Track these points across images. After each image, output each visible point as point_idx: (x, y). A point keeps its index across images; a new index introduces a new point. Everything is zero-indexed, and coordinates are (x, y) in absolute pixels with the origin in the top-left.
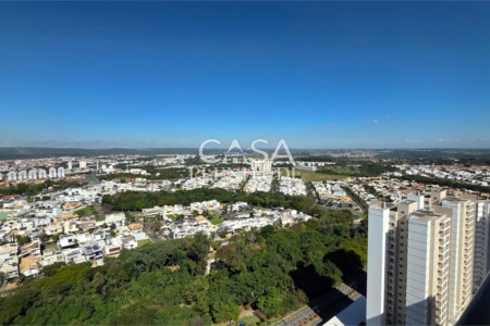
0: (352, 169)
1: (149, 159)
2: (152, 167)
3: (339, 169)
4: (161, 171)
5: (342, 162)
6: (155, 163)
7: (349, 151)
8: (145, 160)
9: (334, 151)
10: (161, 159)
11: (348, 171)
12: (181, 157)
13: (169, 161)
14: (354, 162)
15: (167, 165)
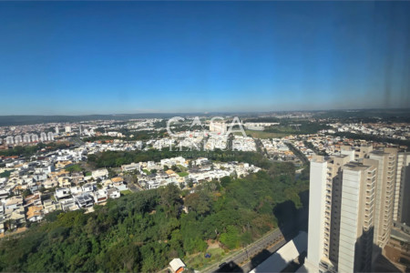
0: (294, 128)
1: (123, 123)
2: (127, 130)
3: (283, 129)
4: (134, 133)
5: (285, 122)
6: (128, 126)
7: (291, 113)
8: (120, 124)
9: (279, 113)
10: (133, 123)
11: (290, 130)
12: (151, 121)
13: (140, 124)
14: (295, 122)
15: (139, 128)
